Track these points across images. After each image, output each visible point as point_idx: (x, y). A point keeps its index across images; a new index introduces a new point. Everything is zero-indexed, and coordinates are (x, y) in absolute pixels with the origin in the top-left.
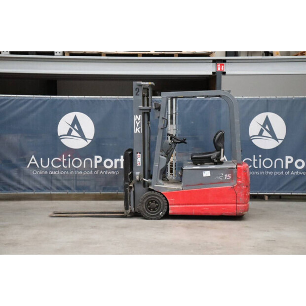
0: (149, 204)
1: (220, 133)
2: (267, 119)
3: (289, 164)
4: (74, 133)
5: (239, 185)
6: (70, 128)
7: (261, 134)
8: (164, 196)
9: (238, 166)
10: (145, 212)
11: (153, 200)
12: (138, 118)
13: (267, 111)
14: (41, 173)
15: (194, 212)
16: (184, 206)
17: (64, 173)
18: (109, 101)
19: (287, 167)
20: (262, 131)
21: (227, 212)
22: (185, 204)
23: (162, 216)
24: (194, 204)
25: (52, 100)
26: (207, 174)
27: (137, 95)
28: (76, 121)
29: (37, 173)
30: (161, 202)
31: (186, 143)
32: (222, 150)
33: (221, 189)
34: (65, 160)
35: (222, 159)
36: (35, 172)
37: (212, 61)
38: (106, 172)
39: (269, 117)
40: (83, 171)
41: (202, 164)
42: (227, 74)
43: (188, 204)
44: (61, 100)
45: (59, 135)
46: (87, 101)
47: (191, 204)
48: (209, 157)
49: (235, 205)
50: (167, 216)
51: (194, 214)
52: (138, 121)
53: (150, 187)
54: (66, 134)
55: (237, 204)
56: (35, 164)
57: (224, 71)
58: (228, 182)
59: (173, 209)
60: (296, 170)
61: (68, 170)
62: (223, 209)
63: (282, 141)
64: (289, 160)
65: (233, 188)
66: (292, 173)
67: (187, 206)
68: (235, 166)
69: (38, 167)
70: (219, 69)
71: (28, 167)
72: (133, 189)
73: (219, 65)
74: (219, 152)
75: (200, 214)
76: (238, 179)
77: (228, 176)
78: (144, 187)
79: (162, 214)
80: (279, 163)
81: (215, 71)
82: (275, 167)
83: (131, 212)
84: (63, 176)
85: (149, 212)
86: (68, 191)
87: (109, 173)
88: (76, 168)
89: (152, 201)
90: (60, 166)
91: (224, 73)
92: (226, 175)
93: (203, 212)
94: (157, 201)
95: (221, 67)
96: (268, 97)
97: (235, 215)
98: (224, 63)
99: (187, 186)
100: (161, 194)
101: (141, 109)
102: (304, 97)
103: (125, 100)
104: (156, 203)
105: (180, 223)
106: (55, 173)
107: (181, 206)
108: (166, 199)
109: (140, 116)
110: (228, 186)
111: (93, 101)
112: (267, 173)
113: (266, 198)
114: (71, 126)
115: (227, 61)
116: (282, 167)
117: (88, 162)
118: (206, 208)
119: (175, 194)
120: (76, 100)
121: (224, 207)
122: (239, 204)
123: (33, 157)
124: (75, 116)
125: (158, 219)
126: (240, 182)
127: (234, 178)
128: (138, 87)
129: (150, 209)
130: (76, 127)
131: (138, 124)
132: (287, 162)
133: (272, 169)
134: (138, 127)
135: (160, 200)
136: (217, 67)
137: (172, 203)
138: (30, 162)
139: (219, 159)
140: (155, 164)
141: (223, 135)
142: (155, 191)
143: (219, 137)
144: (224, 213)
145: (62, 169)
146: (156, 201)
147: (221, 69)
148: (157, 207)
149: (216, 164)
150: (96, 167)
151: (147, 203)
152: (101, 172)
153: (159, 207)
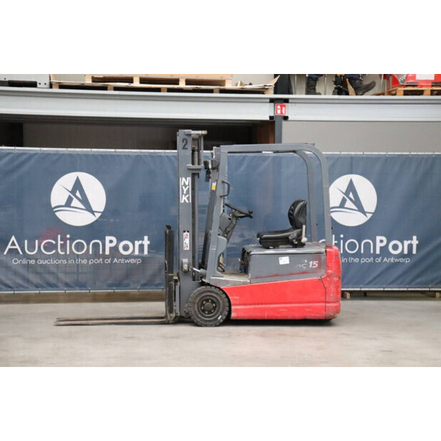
0: (203, 305)
1: (301, 203)
2: (351, 184)
3: (381, 248)
4: (75, 203)
5: (328, 276)
6: (70, 196)
7: (342, 205)
8: (224, 293)
9: (328, 250)
10: (197, 316)
11: (208, 298)
12: (186, 181)
13: (351, 173)
14: (25, 262)
15: (266, 315)
16: (252, 307)
17: (60, 262)
18: (128, 156)
19: (378, 252)
20: (344, 201)
21: (313, 315)
22: (255, 304)
23: (222, 321)
24: (266, 304)
25: (42, 154)
26: (284, 261)
27: (184, 148)
28: (78, 186)
29: (19, 262)
30: (221, 302)
31: (251, 217)
32: (304, 227)
33: (304, 283)
34: (62, 242)
35: (304, 239)
36: (16, 261)
37: (268, 101)
38: (122, 261)
39: (353, 181)
40: (88, 260)
41: (275, 247)
42: (290, 119)
43: (258, 304)
44: (56, 154)
45: (53, 206)
46: (94, 156)
47: (262, 304)
48: (287, 238)
49: (324, 304)
50: (229, 321)
51: (266, 318)
52: (186, 186)
53: (203, 280)
54: (64, 204)
55: (325, 302)
56: (17, 249)
57: (286, 115)
58: (313, 271)
59: (237, 310)
60: (390, 255)
61: (65, 257)
62: (308, 310)
63: (371, 215)
64: (381, 241)
65: (321, 280)
66: (385, 259)
67: (257, 306)
68: (323, 250)
69: (21, 253)
70: (279, 112)
71: (5, 253)
72: (179, 283)
73: (279, 107)
74: (299, 230)
75: (274, 318)
76: (328, 268)
77: (314, 264)
78: (194, 280)
79: (222, 318)
80: (367, 246)
81: (272, 115)
82: (362, 252)
83: (176, 316)
84: (57, 266)
85: (203, 316)
86: (66, 288)
87: (128, 261)
88: (78, 255)
89: (207, 301)
90: (54, 251)
91: (286, 118)
92: (311, 263)
93: (278, 315)
94: (215, 300)
95: (282, 109)
96: (353, 153)
97: (324, 318)
98: (286, 104)
99: (257, 278)
100: (220, 289)
101: (189, 169)
102: (400, 153)
103: (151, 156)
104: (213, 302)
105: (249, 331)
106: (46, 262)
107: (248, 307)
108: (227, 297)
109: (189, 179)
110: (315, 277)
111: (103, 156)
112: (351, 259)
113: (348, 295)
114: (70, 192)
115: (290, 101)
116: (372, 252)
117: (96, 245)
118: (283, 310)
119: (240, 290)
120: (78, 155)
121: (309, 307)
122: (328, 302)
123: (13, 238)
124: (78, 178)
125: (216, 326)
126: (330, 271)
127: (322, 266)
128: (186, 137)
129: (204, 311)
130: (78, 194)
131: (185, 190)
132: (379, 245)
133: (358, 255)
134: (185, 195)
135: (218, 298)
136: (275, 110)
137: (235, 302)
138: (9, 246)
139: (300, 240)
140: (211, 247)
141: (304, 207)
142: (211, 286)
143: (300, 209)
144: (309, 316)
145: (57, 256)
146: (212, 300)
147: (281, 112)
148: (215, 308)
149: (295, 246)
150: (107, 252)
151: (200, 303)
152: (115, 260)
153: (217, 309)
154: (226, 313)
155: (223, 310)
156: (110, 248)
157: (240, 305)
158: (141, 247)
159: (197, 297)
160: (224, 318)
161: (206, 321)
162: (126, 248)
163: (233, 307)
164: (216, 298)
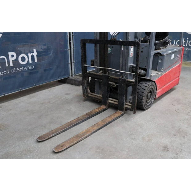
38: (22, 69)
87: (26, 69)
150: (11, 65)
152: (18, 69)
156: (13, 61)
158: (33, 57)
162: (23, 60)
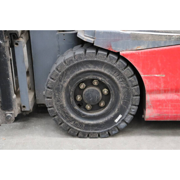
108: (136, 74)
135: (115, 77)
151: (72, 89)
153: (112, 100)
154: (134, 110)
155: (126, 103)
157: (165, 91)
159: (64, 75)
160: (129, 119)
161: (87, 125)
163: (149, 98)
164: (109, 77)
